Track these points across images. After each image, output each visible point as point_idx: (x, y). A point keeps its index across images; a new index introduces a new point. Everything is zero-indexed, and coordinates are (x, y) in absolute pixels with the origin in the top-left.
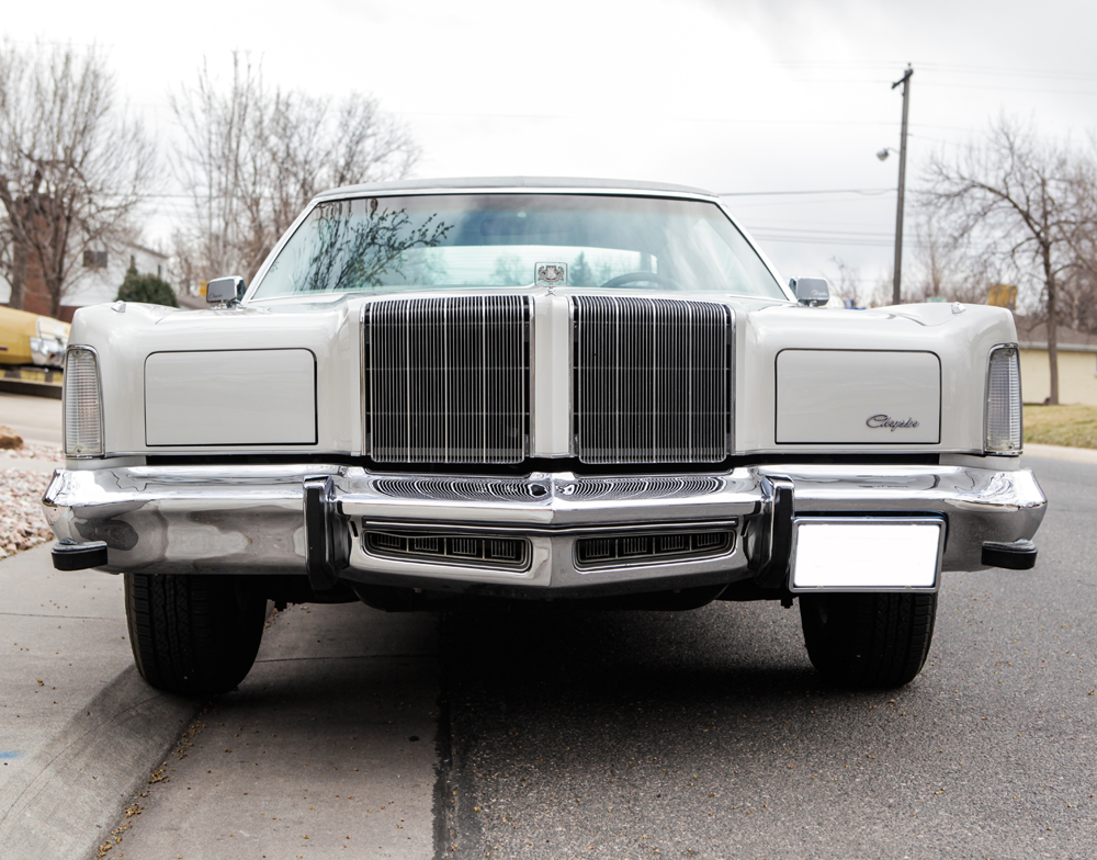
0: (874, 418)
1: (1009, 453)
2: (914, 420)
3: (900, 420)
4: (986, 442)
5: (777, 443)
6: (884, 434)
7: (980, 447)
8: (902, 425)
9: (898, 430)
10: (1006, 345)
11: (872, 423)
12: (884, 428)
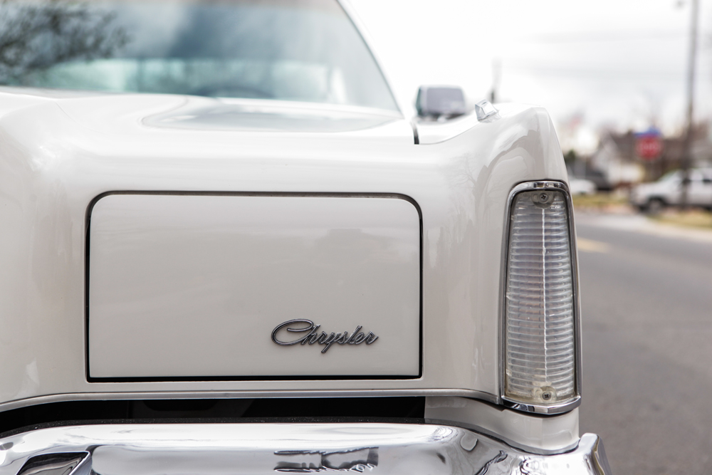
0: (287, 326)
1: (545, 409)
2: (366, 332)
3: (339, 331)
4: (504, 384)
5: (90, 380)
6: (309, 359)
7: (493, 388)
8: (342, 340)
9: (336, 350)
10: (538, 182)
11: (284, 337)
12: (307, 347)
